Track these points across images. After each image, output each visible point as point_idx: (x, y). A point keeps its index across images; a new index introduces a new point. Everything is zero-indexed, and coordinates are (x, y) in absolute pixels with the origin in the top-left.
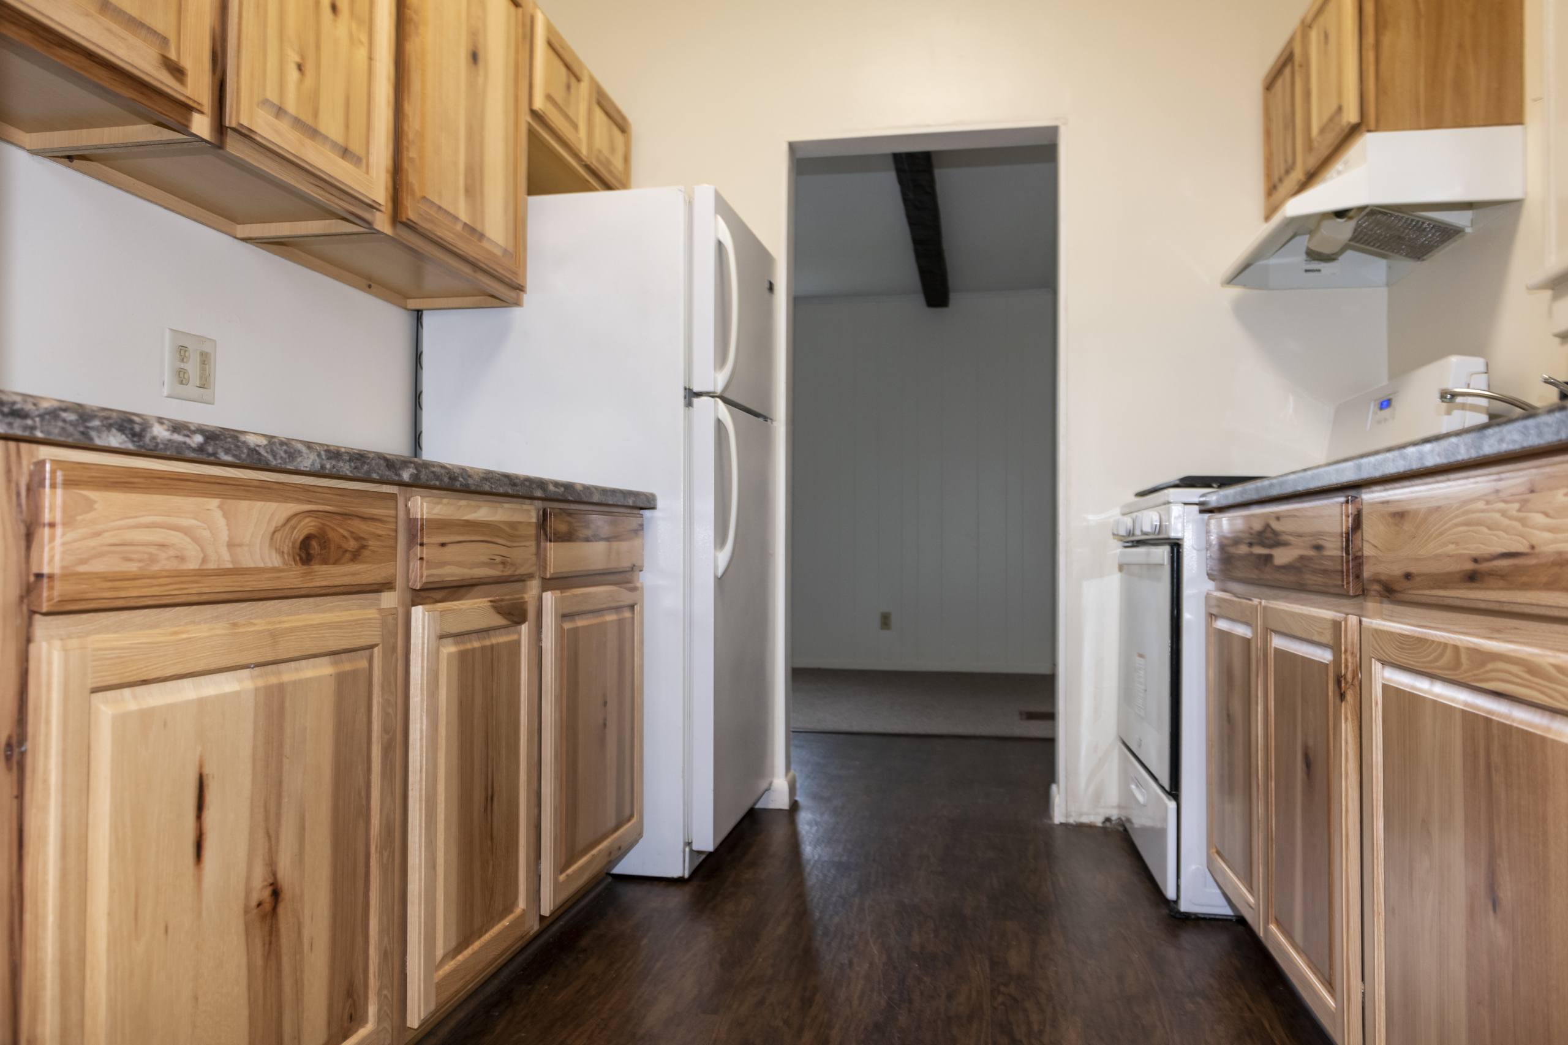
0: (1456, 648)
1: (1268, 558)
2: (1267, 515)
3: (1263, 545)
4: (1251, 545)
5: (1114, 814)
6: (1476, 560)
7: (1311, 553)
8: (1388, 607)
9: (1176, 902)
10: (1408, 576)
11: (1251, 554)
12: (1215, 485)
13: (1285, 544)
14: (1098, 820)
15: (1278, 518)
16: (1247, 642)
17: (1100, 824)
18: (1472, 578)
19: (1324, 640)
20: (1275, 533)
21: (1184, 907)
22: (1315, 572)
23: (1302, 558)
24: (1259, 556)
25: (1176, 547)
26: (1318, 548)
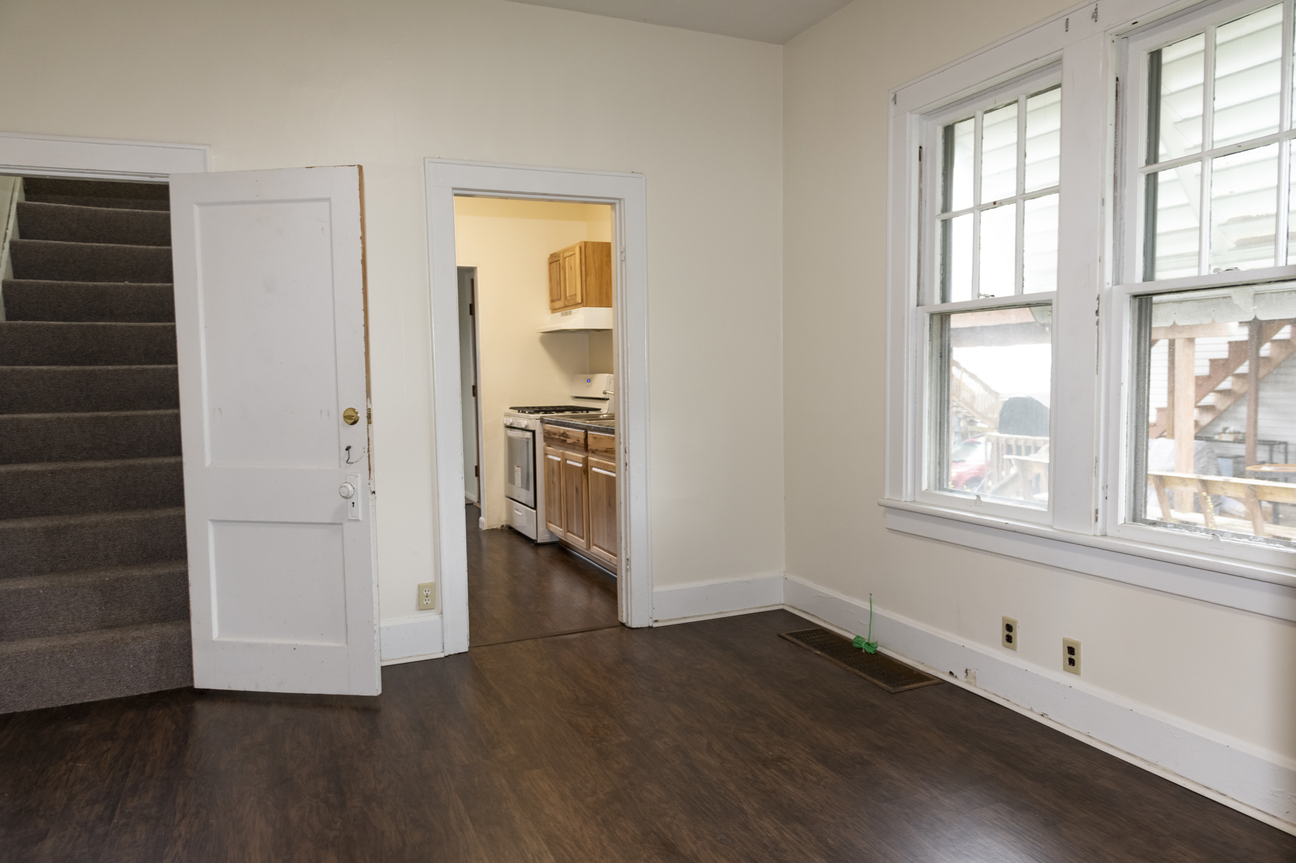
0: (604, 464)
1: (565, 441)
2: (565, 430)
3: (563, 436)
4: (560, 436)
5: (504, 523)
6: (607, 449)
7: (576, 441)
8: (593, 455)
9: (536, 541)
10: (597, 450)
11: (559, 439)
12: (527, 412)
13: (570, 438)
14: (499, 527)
15: (568, 431)
16: (559, 462)
17: (500, 528)
18: (606, 451)
19: (580, 462)
20: (567, 435)
21: (539, 541)
22: (578, 446)
23: (574, 442)
24: (563, 440)
25: (534, 432)
26: (578, 441)
